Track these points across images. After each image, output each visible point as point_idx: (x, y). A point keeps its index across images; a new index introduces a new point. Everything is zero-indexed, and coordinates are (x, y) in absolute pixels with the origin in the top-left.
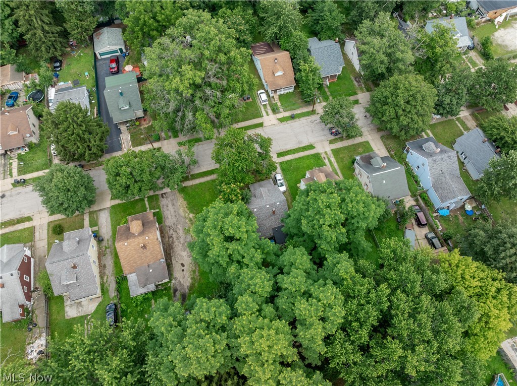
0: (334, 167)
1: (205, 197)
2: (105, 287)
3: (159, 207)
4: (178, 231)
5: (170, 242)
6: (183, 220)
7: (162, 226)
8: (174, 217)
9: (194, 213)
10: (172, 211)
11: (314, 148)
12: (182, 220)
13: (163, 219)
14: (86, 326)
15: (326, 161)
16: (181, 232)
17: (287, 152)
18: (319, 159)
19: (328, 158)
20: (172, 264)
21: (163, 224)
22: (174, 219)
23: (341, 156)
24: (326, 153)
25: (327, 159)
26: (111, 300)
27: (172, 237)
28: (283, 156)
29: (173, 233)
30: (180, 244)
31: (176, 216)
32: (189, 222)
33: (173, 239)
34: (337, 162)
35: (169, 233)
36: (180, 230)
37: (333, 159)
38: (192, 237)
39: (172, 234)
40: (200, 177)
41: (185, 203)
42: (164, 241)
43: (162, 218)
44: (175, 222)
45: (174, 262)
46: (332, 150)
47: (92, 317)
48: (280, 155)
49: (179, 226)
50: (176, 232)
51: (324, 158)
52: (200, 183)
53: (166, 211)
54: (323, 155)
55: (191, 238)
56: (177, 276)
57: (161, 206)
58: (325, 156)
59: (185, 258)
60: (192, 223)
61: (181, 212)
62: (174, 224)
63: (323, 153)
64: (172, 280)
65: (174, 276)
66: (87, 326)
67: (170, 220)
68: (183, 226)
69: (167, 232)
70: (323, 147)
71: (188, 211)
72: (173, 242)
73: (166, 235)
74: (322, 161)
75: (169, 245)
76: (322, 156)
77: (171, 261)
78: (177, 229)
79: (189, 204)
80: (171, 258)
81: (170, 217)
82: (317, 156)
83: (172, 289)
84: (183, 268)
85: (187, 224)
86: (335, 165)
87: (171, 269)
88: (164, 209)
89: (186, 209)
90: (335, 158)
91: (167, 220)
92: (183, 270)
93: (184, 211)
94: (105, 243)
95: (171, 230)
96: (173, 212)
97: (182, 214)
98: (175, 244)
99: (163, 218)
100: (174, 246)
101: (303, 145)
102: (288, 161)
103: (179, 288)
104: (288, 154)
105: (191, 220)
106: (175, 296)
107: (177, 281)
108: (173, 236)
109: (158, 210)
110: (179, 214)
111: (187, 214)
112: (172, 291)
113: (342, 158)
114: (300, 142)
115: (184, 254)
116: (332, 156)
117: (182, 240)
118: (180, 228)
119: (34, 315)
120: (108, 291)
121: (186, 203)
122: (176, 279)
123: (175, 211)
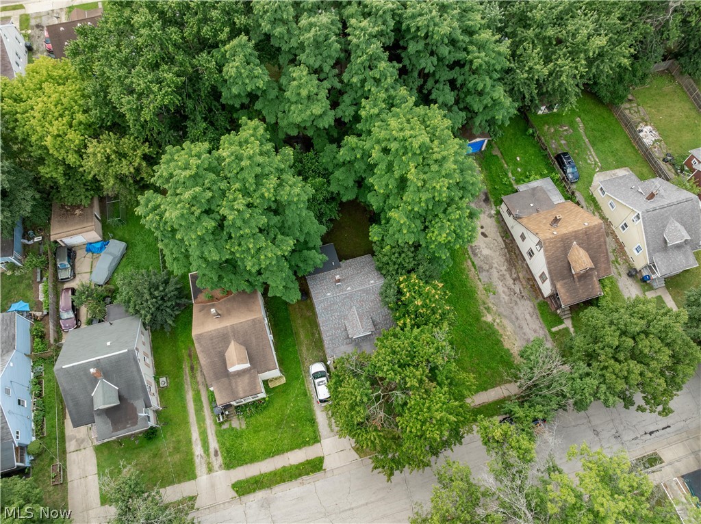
0: (200, 427)
1: (471, 357)
2: (592, 205)
3: (553, 335)
4: (506, 290)
5: (514, 271)
6: (501, 310)
7: (537, 298)
8: (521, 317)
9: (485, 322)
10: (526, 329)
11: (234, 486)
12: (503, 309)
13: (538, 311)
14: (597, 160)
15: (214, 444)
16: (500, 288)
17: (300, 475)
18: (228, 452)
19: (208, 455)
20: (502, 237)
21: (536, 302)
22: (519, 312)
23: (177, 457)
24: (210, 470)
25: (212, 451)
26: (576, 189)
27: (514, 280)
28: (309, 462)
29: (513, 287)
30: (496, 268)
31: (517, 319)
32: (490, 305)
33: (511, 276)
34: (189, 442)
35: (521, 287)
36: (504, 292)
37: (198, 450)
38: (479, 279)
39: (514, 284)
40: (489, 404)
41: (507, 345)
42: (524, 273)
43: (542, 314)
44: (515, 307)
45: (500, 239)
46: (194, 477)
47: (594, 170)
48: (315, 466)
49: (507, 298)
50: (510, 289)
51: (216, 454)
52: (486, 390)
53: (538, 328)
54: (218, 461)
55: (480, 277)
56: (489, 219)
57: (549, 338)
58: (213, 458)
59: (482, 245)
60: (484, 303)
61: (510, 328)
62: (516, 304)
63: (216, 466)
64: (496, 214)
65: (493, 219)
66: (595, 161)
67: (526, 310)
68: (499, 298)
69: (524, 288)
70: (213, 486)
71: (496, 327)
72: (509, 270)
73: (524, 282)
74: (222, 444)
75: (515, 266)
76: (220, 460)
77: (504, 241)
78: (508, 293)
79: (498, 342)
80: (506, 245)
81: (528, 317)
82: (233, 459)
83: (492, 203)
84: (483, 230)
85: (492, 301)
86: (195, 435)
87: (501, 229)
88: (541, 332)
89: (501, 331)
90: (192, 454)
91: (531, 310)
92: (482, 227)
93: (504, 328)
94: (623, 270)
95: (518, 292)
96: (525, 326)
97: (506, 322)
98: (505, 267)
99: (539, 316)
100: (506, 264)
101: (260, 495)
102: (299, 447)
103: (482, 203)
104: (297, 467)
105: (488, 309)
106: (486, 194)
107: (487, 213)
108: (512, 281)
109: (554, 329)
110: (512, 322)
111: (498, 321)
112: (492, 200)
113: (177, 450)
114: (266, 504)
115: (486, 252)
116: (197, 460)
117: (495, 274)
118: (503, 295)
119: (673, 171)
120: (586, 200)
121: (505, 343)
122: (491, 217)
123: (521, 327)
